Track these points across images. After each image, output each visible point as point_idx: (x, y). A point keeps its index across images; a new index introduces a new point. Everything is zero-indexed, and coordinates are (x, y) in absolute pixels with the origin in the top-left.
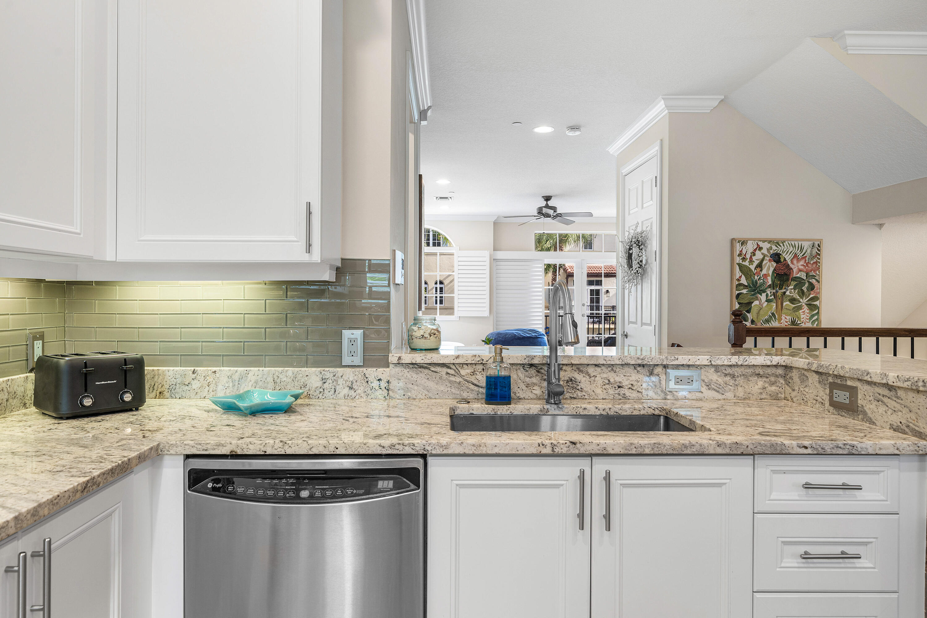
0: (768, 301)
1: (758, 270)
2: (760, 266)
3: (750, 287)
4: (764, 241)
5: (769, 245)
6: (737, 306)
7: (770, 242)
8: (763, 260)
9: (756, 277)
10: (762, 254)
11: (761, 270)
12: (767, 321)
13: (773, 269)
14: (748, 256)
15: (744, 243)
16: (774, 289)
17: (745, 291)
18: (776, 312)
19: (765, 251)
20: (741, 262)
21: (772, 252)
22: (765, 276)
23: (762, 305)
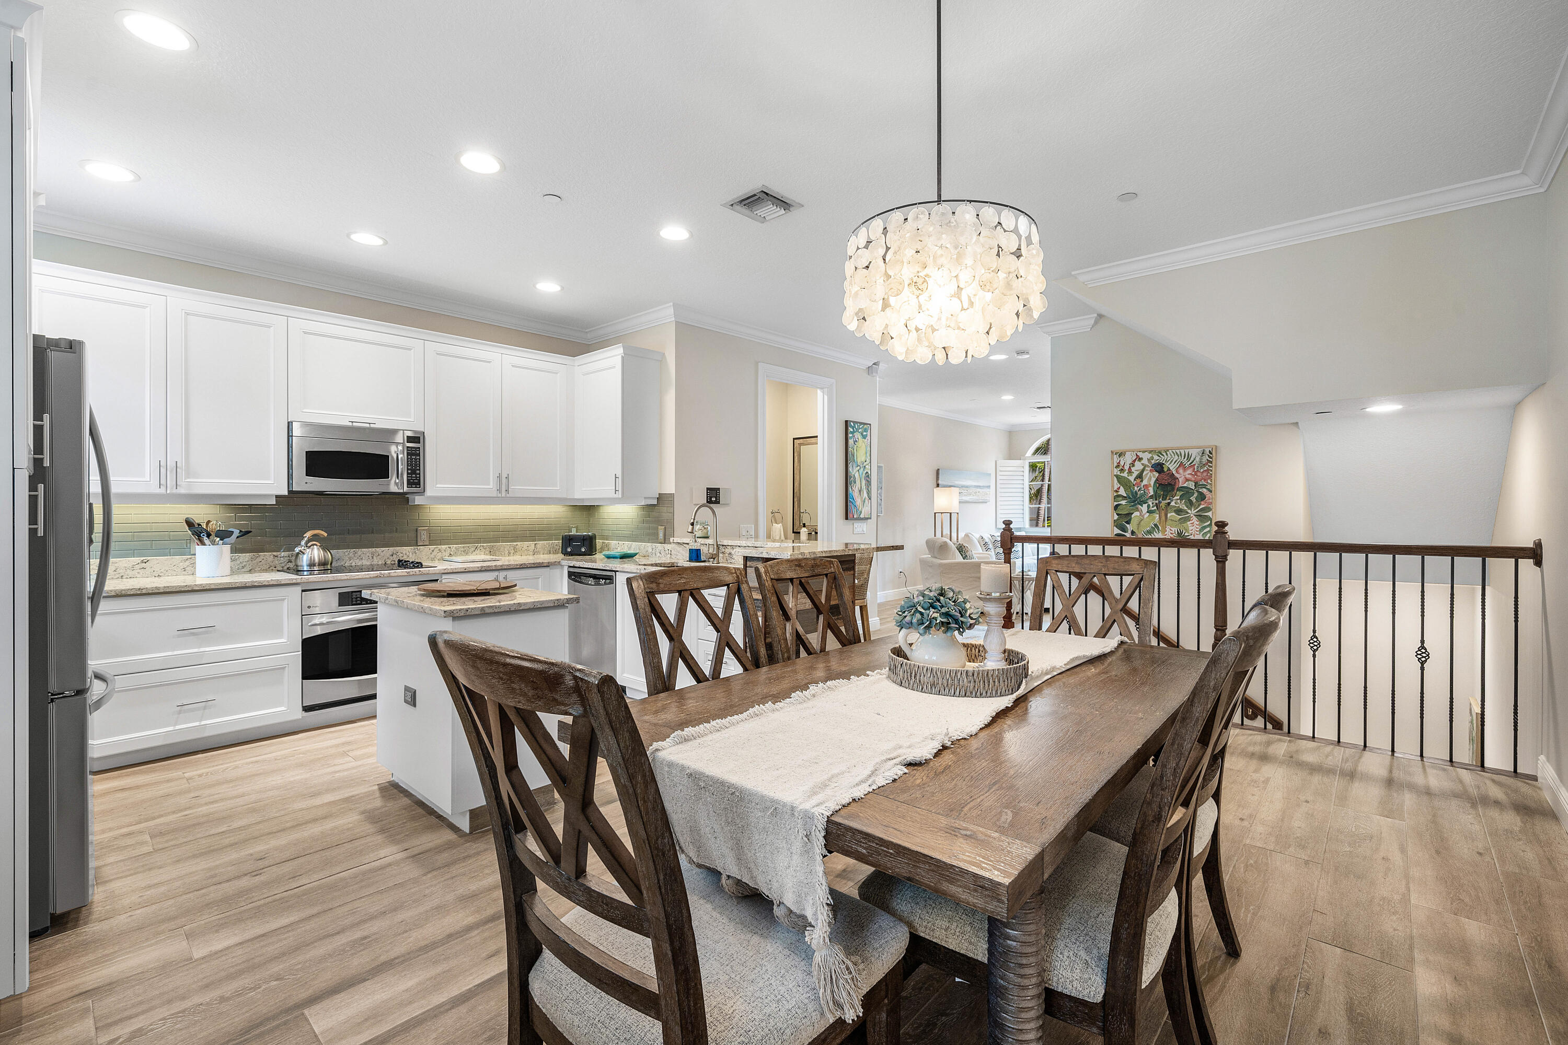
0: (1149, 512)
1: (1138, 481)
2: (1140, 476)
3: (1130, 498)
4: (1144, 452)
5: (1150, 455)
6: (1116, 517)
7: (1150, 452)
8: (1143, 471)
9: (1136, 488)
10: (1143, 464)
11: (1142, 481)
12: (1149, 532)
13: (1155, 479)
14: (1127, 468)
15: (1121, 454)
16: (1156, 500)
17: (1123, 502)
18: (1160, 524)
19: (1145, 461)
20: (1119, 473)
21: (1153, 462)
22: (1146, 486)
23: (1143, 516)
